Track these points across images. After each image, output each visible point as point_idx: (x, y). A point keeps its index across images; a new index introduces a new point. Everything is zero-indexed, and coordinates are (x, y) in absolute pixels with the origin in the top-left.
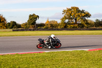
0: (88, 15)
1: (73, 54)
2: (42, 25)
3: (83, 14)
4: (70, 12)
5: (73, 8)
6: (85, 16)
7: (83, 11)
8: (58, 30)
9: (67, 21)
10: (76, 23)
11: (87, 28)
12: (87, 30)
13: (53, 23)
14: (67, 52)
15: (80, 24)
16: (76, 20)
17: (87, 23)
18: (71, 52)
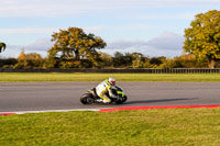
0: (100, 44)
1: (69, 118)
2: (11, 62)
3: (91, 42)
4: (66, 37)
5: (71, 30)
6: (94, 46)
7: (90, 37)
8: (42, 71)
9: (60, 54)
10: (77, 59)
11: (99, 68)
12: (97, 72)
13: (32, 58)
14: (59, 114)
15: (85, 61)
16: (77, 52)
17: (99, 60)
18: (66, 114)
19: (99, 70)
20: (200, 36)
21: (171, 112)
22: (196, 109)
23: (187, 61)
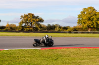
0: (41, 21)
1: (28, 52)
2: (3, 27)
3: (38, 20)
4: (27, 17)
5: (29, 14)
6: (39, 21)
7: (37, 17)
8: (16, 32)
9: (24, 24)
10: (31, 27)
11: (41, 31)
13: (12, 26)
14: (23, 50)
15: (35, 28)
16: (31, 24)
17: (41, 27)
18: (26, 50)
19: (41, 32)
20: (85, 18)
21: (72, 50)
23: (79, 28)
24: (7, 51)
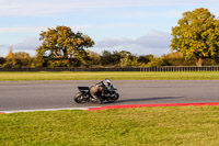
0: (88, 43)
1: (58, 117)
3: (79, 41)
4: (54, 36)
5: (59, 28)
6: (82, 44)
7: (78, 36)
8: (31, 70)
9: (48, 53)
10: (65, 58)
11: (87, 66)
12: (86, 70)
13: (21, 57)
14: (48, 113)
15: (73, 59)
16: (65, 51)
17: (87, 58)
18: (55, 113)
19: (88, 69)
20: (188, 34)
21: (160, 110)
22: (184, 107)
23: (175, 60)
24: (11, 115)
